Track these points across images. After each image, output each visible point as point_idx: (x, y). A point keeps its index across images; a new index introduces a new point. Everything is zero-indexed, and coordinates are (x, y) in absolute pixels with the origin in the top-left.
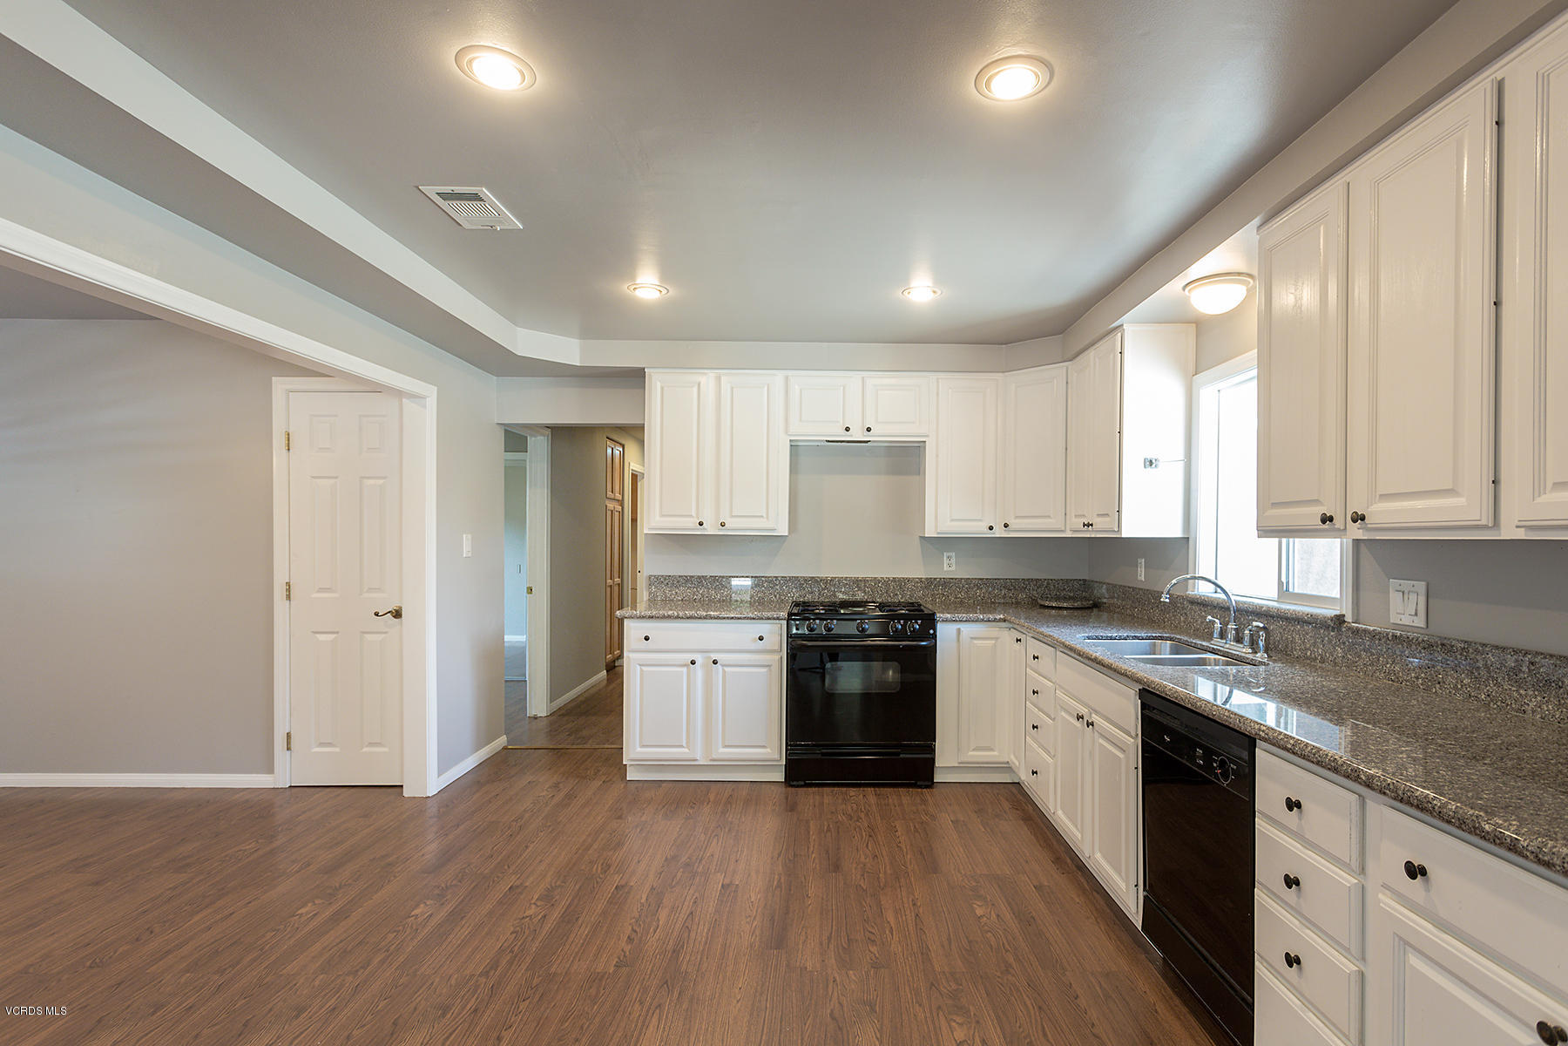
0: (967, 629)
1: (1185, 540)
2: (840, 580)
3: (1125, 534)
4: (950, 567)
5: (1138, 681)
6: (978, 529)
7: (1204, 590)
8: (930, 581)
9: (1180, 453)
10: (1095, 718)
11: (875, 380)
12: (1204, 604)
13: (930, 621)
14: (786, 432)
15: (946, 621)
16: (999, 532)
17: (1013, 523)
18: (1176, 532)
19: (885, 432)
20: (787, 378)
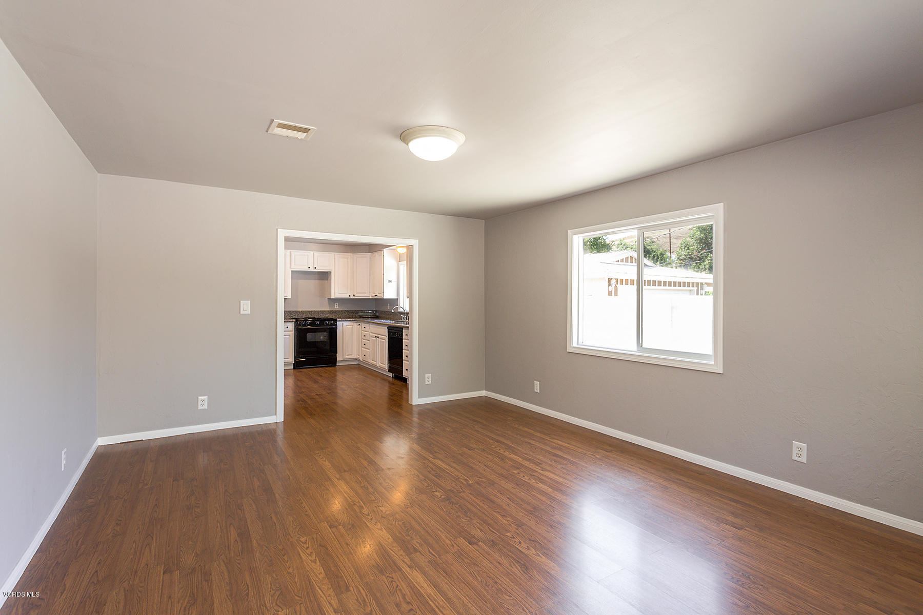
0: (345, 323)
1: (398, 299)
2: (304, 311)
3: (384, 298)
4: (336, 307)
5: (387, 325)
6: (346, 296)
7: (401, 310)
8: (331, 311)
9: (396, 280)
10: (379, 336)
11: (317, 254)
12: (401, 313)
13: (335, 321)
14: (290, 268)
15: (340, 321)
16: (352, 297)
17: (356, 295)
18: (394, 297)
19: (320, 269)
20: (291, 252)
